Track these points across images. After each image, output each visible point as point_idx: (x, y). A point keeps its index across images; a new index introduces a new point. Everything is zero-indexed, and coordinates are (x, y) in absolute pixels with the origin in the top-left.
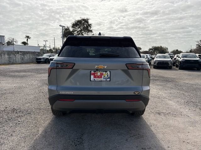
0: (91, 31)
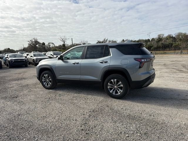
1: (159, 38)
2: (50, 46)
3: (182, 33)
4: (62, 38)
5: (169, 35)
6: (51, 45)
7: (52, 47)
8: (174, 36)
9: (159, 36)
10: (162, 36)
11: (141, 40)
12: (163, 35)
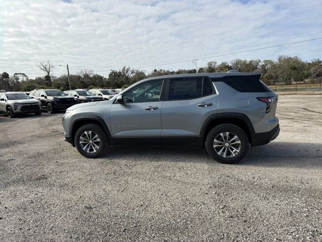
1: (210, 68)
2: (17, 79)
3: (241, 61)
4: (44, 64)
5: (223, 63)
6: (21, 79)
7: (23, 82)
8: (230, 65)
9: (210, 64)
10: (213, 64)
11: (182, 70)
12: (216, 63)
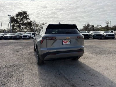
0: (29, 19)
4: (107, 21)
